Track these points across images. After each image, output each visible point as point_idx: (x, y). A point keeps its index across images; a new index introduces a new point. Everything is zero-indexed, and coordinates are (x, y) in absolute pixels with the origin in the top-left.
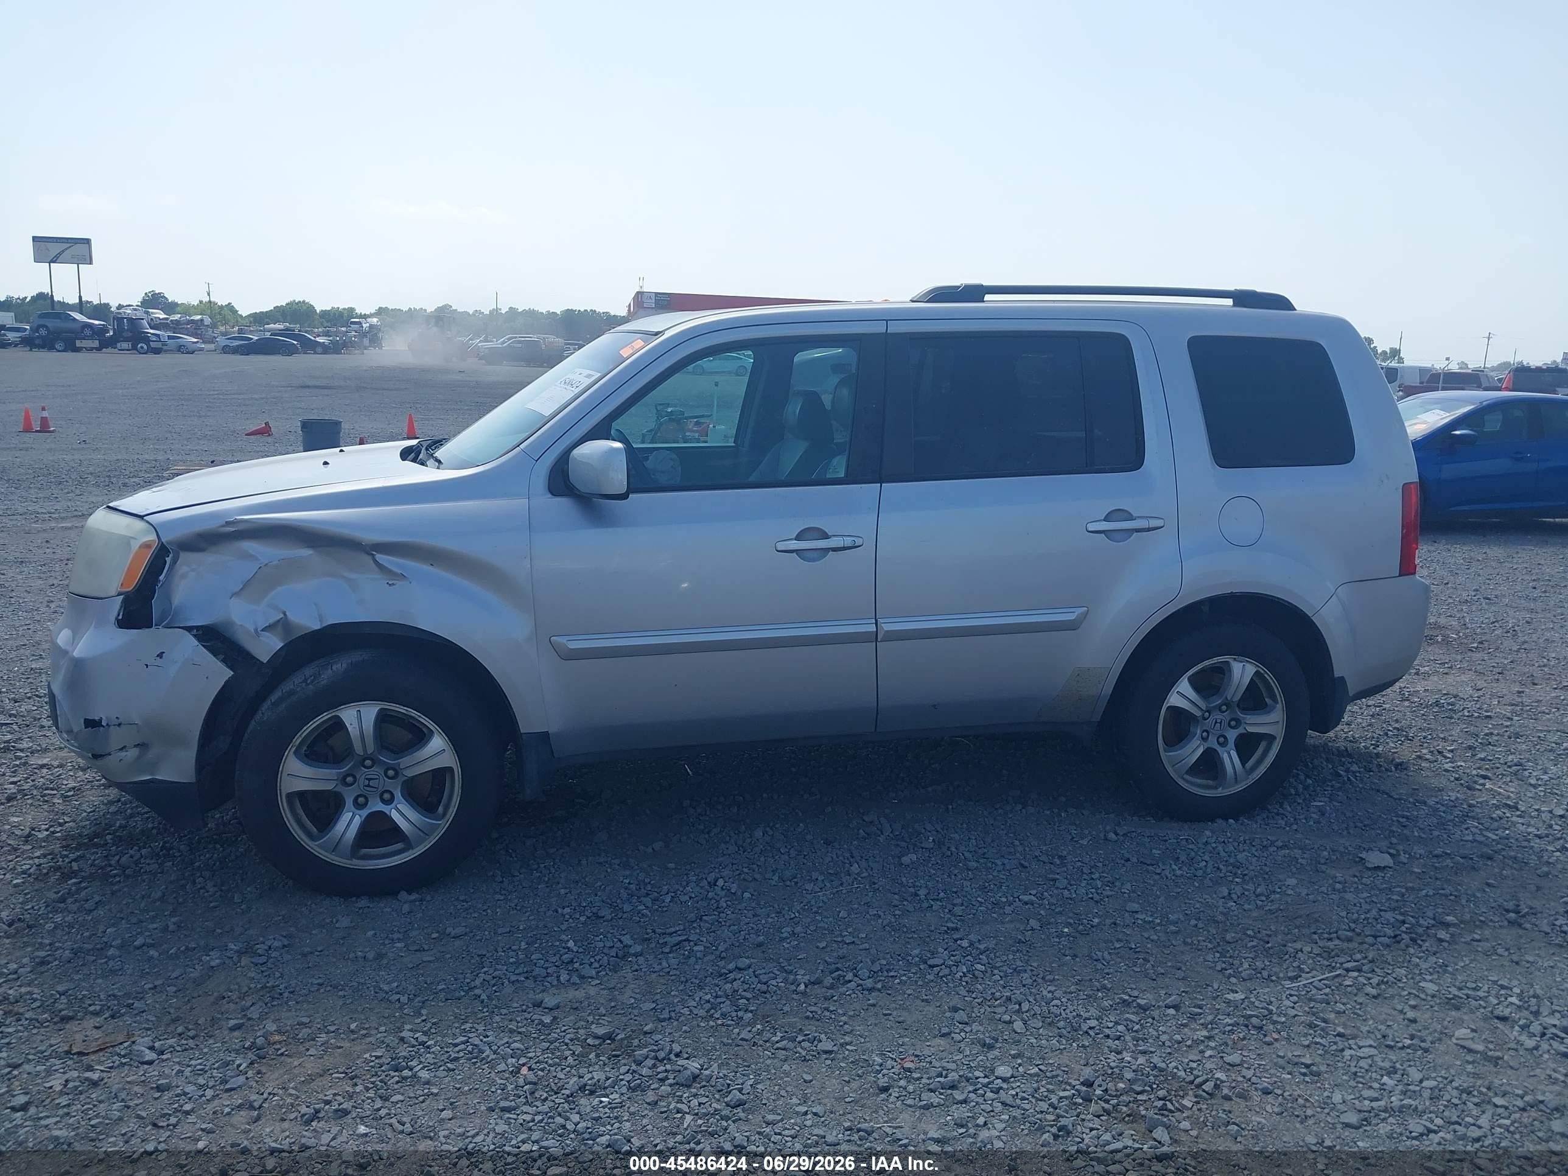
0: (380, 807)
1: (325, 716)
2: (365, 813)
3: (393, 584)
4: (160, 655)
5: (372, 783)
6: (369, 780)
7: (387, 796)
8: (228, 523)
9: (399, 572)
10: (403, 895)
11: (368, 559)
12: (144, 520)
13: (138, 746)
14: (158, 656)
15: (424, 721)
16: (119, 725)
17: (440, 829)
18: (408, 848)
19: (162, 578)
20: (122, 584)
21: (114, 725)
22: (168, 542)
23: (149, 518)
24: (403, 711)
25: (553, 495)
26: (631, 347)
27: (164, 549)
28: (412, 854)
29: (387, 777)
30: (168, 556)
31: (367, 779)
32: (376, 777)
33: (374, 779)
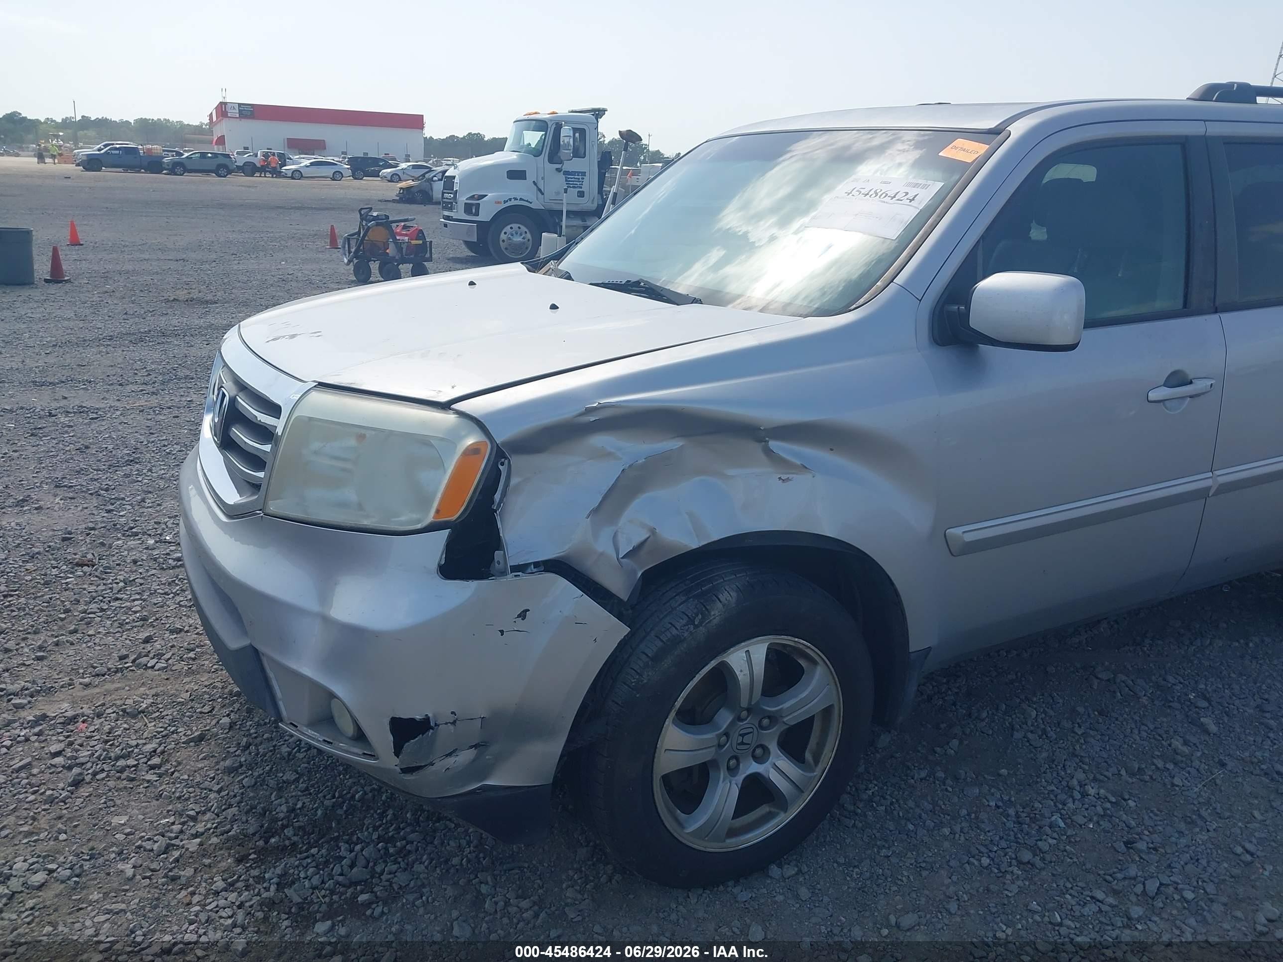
0: (754, 768)
1: (713, 664)
2: (740, 778)
3: (788, 479)
4: (523, 615)
5: (747, 739)
6: (743, 735)
7: (759, 751)
8: (590, 411)
9: (799, 463)
10: (774, 870)
11: (755, 448)
12: (453, 409)
13: (475, 746)
14: (519, 616)
15: (813, 651)
16: (454, 723)
17: (816, 780)
18: (776, 811)
19: (497, 497)
20: (438, 511)
21: (446, 723)
22: (504, 443)
23: (460, 406)
24: (792, 644)
25: (938, 344)
26: (956, 148)
27: (500, 454)
28: (783, 819)
29: (761, 727)
30: (502, 464)
31: (740, 735)
32: (751, 730)
33: (748, 733)
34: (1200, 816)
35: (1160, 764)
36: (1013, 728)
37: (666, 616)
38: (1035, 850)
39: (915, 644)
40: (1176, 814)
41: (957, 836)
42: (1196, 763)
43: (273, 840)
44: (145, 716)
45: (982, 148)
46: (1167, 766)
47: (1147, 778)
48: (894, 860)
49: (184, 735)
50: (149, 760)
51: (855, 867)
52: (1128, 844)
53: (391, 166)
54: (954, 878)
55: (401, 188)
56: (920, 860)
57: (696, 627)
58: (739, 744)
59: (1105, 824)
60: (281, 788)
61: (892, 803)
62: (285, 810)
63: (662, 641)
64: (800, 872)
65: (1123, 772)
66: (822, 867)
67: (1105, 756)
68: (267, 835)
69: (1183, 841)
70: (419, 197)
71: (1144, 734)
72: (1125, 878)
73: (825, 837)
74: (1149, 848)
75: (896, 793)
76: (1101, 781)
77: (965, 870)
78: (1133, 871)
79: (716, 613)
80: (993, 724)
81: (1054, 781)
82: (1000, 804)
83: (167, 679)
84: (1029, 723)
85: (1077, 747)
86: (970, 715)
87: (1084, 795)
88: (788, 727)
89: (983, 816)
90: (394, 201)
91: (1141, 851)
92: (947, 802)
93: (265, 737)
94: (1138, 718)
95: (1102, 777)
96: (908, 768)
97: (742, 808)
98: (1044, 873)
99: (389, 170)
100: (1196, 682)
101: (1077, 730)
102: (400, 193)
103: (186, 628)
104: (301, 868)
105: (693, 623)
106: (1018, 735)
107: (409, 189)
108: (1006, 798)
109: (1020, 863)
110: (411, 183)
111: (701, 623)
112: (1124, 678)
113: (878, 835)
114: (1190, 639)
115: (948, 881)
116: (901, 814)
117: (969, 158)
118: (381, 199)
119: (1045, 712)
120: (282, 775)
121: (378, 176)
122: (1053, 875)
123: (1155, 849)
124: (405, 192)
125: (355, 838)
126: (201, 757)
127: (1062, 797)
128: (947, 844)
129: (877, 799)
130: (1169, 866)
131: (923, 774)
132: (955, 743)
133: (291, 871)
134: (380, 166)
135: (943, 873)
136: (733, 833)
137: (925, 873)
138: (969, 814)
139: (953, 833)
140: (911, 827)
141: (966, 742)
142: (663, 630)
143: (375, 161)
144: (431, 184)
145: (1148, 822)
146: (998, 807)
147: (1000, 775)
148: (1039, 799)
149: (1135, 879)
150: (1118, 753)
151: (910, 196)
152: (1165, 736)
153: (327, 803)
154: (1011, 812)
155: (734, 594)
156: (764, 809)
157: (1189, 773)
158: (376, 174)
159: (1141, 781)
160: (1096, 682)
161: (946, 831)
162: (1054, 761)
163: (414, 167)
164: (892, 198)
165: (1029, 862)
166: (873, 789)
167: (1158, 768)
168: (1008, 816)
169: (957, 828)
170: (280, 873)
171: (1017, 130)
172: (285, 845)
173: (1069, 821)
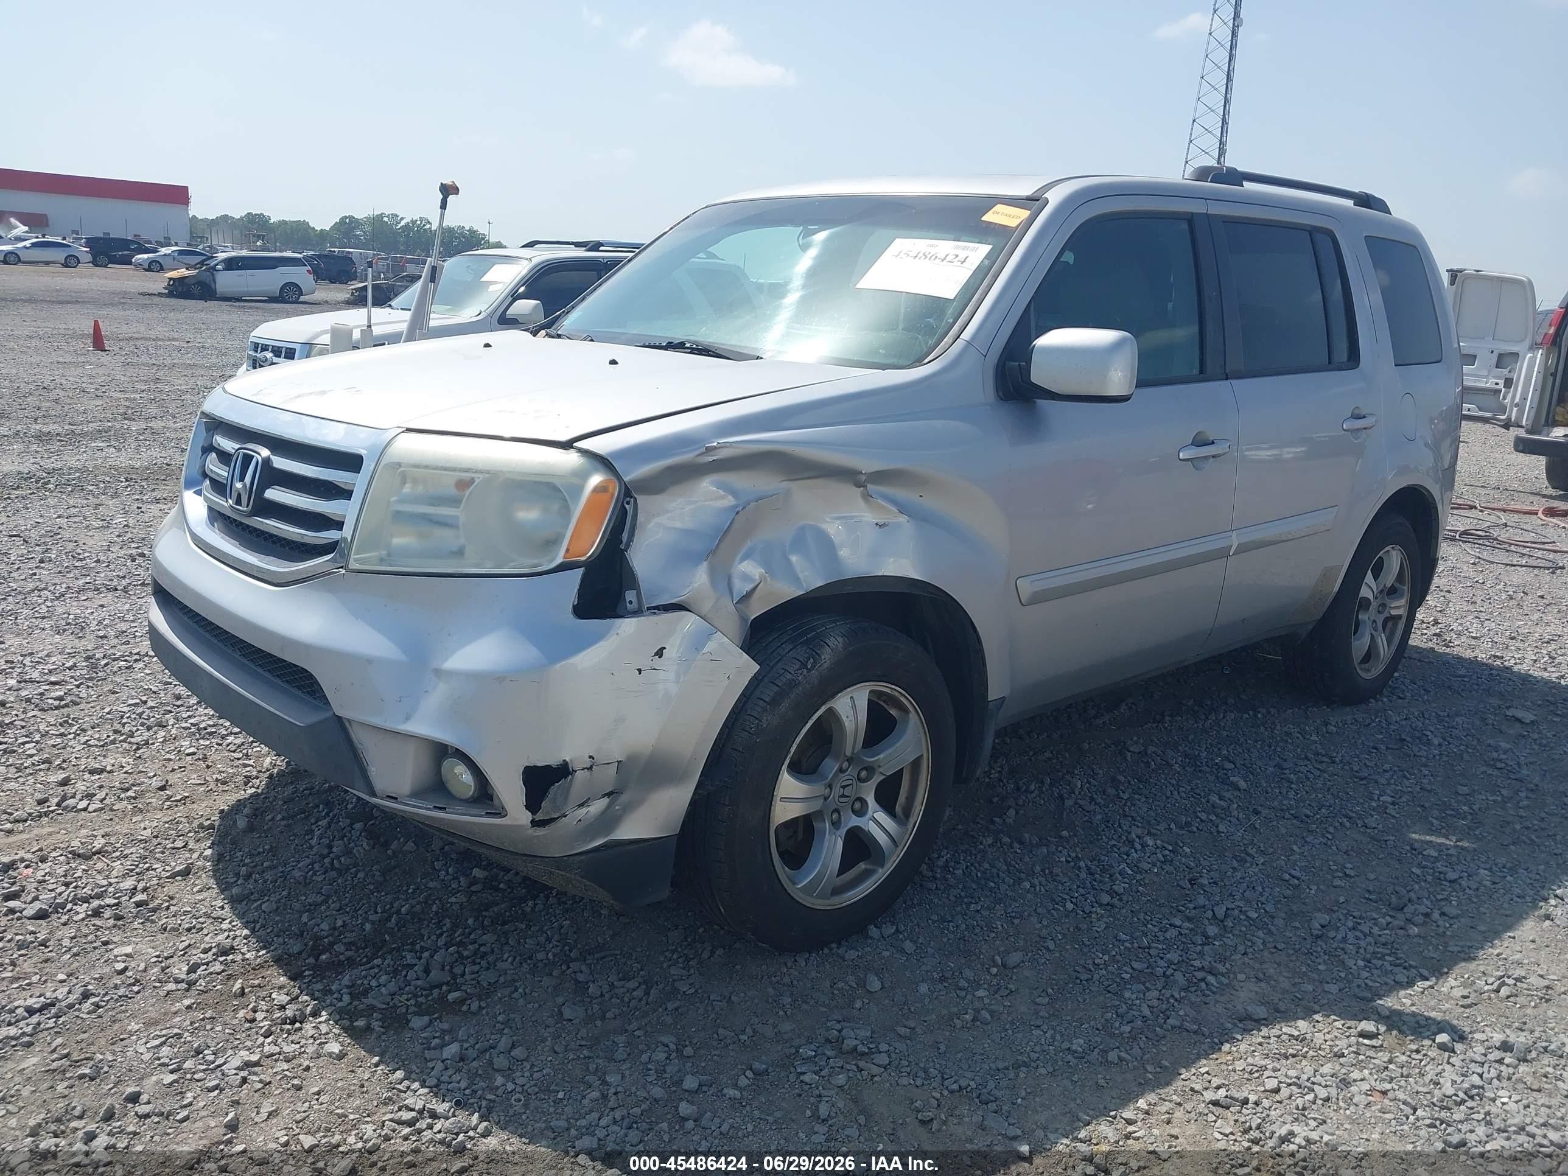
0: (855, 821)
1: (821, 710)
2: (843, 831)
3: (884, 525)
4: (660, 653)
5: (847, 792)
6: (844, 787)
7: (857, 805)
8: (710, 450)
9: (894, 508)
10: (874, 931)
11: (857, 493)
12: (576, 448)
13: (609, 795)
14: (656, 654)
15: (906, 700)
16: (590, 768)
17: (907, 836)
18: (875, 867)
19: (625, 536)
20: (567, 550)
21: (583, 769)
22: (631, 482)
23: (582, 444)
24: (888, 691)
25: (1001, 399)
26: (998, 213)
27: (627, 493)
28: (882, 874)
29: (860, 780)
30: (628, 503)
31: (842, 787)
32: (850, 782)
33: (848, 786)
34: (1248, 854)
35: (1204, 817)
36: (1061, 797)
37: (777, 663)
38: (1112, 893)
39: (993, 694)
40: (1226, 854)
41: (1038, 888)
42: (1235, 813)
43: (324, 957)
44: (103, 856)
45: (1025, 214)
46: (1210, 817)
47: (1195, 829)
48: (985, 913)
49: (163, 870)
50: (131, 898)
51: (949, 922)
52: (1192, 881)
53: (147, 251)
54: (1045, 923)
55: (171, 279)
56: (1009, 911)
57: (809, 670)
58: (840, 797)
59: (1167, 867)
60: (312, 909)
61: (967, 867)
62: (327, 928)
63: (777, 685)
64: (897, 931)
65: (1173, 826)
66: (918, 925)
67: (1153, 814)
68: (316, 952)
69: (1239, 875)
70: (196, 290)
71: (1183, 795)
72: (1194, 908)
73: (912, 900)
74: (1210, 883)
75: (969, 858)
76: (1154, 835)
77: (1052, 915)
78: (1201, 900)
79: (827, 657)
80: (1042, 796)
81: (1114, 837)
82: (1070, 859)
83: (111, 820)
84: (1077, 793)
85: (1127, 809)
86: (1018, 789)
87: (1144, 846)
88: (883, 777)
89: (1056, 870)
90: (160, 295)
91: (1205, 885)
92: (1019, 862)
93: (265, 864)
94: (1175, 782)
95: (1155, 831)
96: (973, 837)
97: (846, 864)
98: (1124, 911)
99: (145, 256)
100: (1219, 749)
101: (1121, 795)
102: (169, 285)
103: (109, 768)
104: (369, 978)
105: (805, 666)
106: (1069, 803)
107: (182, 279)
108: (1073, 855)
109: (1101, 905)
110: (183, 272)
111: (813, 667)
112: (1154, 749)
113: (963, 894)
114: (1205, 714)
115: (1038, 926)
116: (979, 875)
117: (1013, 223)
118: (141, 291)
119: (1089, 783)
120: (304, 898)
121: (130, 263)
122: (1132, 911)
123: (1215, 883)
124: (177, 283)
125: (418, 947)
126: (195, 890)
127: (1125, 849)
128: (1029, 896)
129: (952, 864)
130: (1231, 895)
131: (990, 841)
132: (1012, 812)
133: (359, 982)
134: (133, 250)
135: (1034, 919)
136: (837, 891)
137: (1016, 921)
138: (1043, 870)
139: (1033, 886)
140: (992, 885)
141: (1022, 812)
142: (776, 675)
143: (124, 244)
144: (213, 275)
145: (1204, 863)
146: (1068, 862)
147: (1061, 837)
148: (1104, 853)
149: (1204, 907)
150: (1164, 811)
151: (962, 257)
152: (1202, 794)
153: (373, 917)
154: (1082, 864)
155: (840, 639)
156: (862, 866)
157: (1230, 822)
158: (127, 261)
159: (1190, 832)
160: (1129, 754)
161: (1027, 885)
162: (1108, 822)
163: (181, 252)
164: (943, 260)
165: (1108, 904)
166: (946, 855)
167: (1202, 821)
168: (1079, 868)
169: (1036, 881)
170: (348, 983)
171: (1055, 197)
172: (340, 961)
173: (1135, 869)
